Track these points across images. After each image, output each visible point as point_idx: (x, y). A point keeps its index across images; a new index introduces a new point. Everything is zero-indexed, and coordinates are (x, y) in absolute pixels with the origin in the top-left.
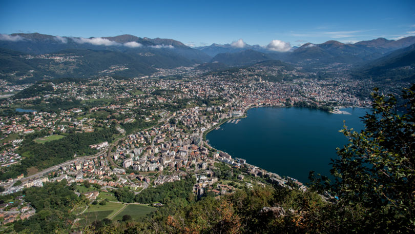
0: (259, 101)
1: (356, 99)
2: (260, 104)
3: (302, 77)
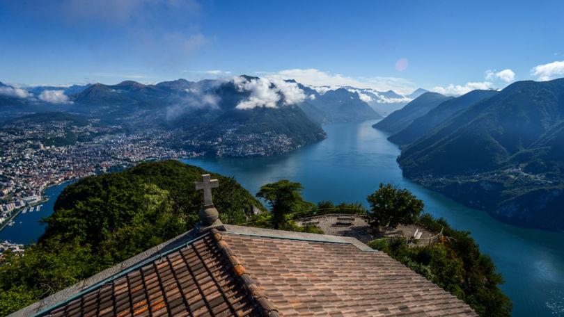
0: (56, 176)
2: (60, 180)
3: (104, 133)
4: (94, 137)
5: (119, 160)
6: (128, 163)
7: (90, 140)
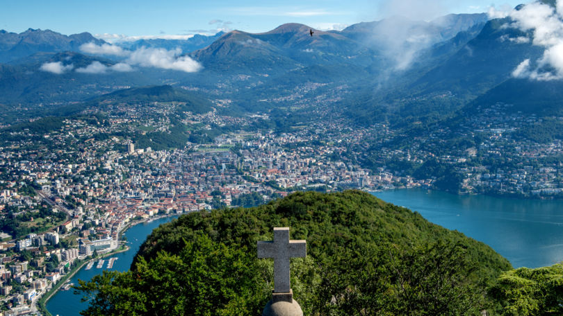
0: (146, 205)
1: (362, 172)
2: (151, 213)
3: (236, 128)
4: (217, 135)
5: (256, 182)
6: (273, 191)
7: (210, 140)
